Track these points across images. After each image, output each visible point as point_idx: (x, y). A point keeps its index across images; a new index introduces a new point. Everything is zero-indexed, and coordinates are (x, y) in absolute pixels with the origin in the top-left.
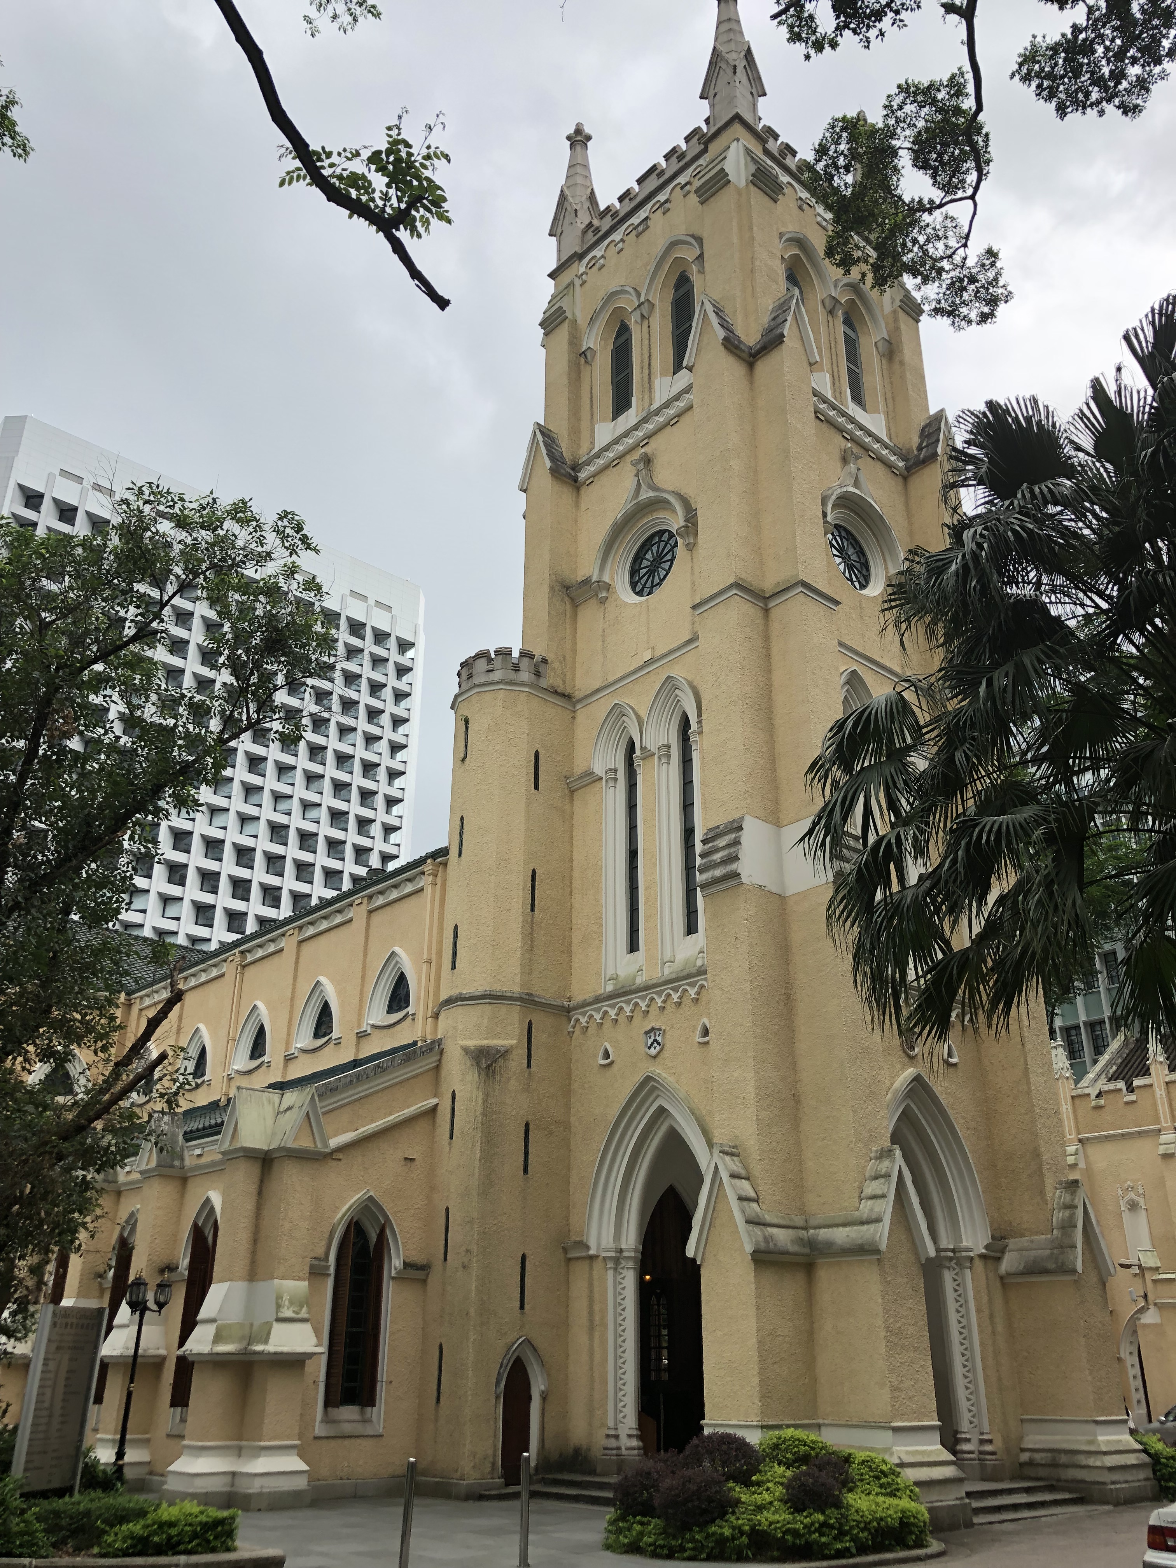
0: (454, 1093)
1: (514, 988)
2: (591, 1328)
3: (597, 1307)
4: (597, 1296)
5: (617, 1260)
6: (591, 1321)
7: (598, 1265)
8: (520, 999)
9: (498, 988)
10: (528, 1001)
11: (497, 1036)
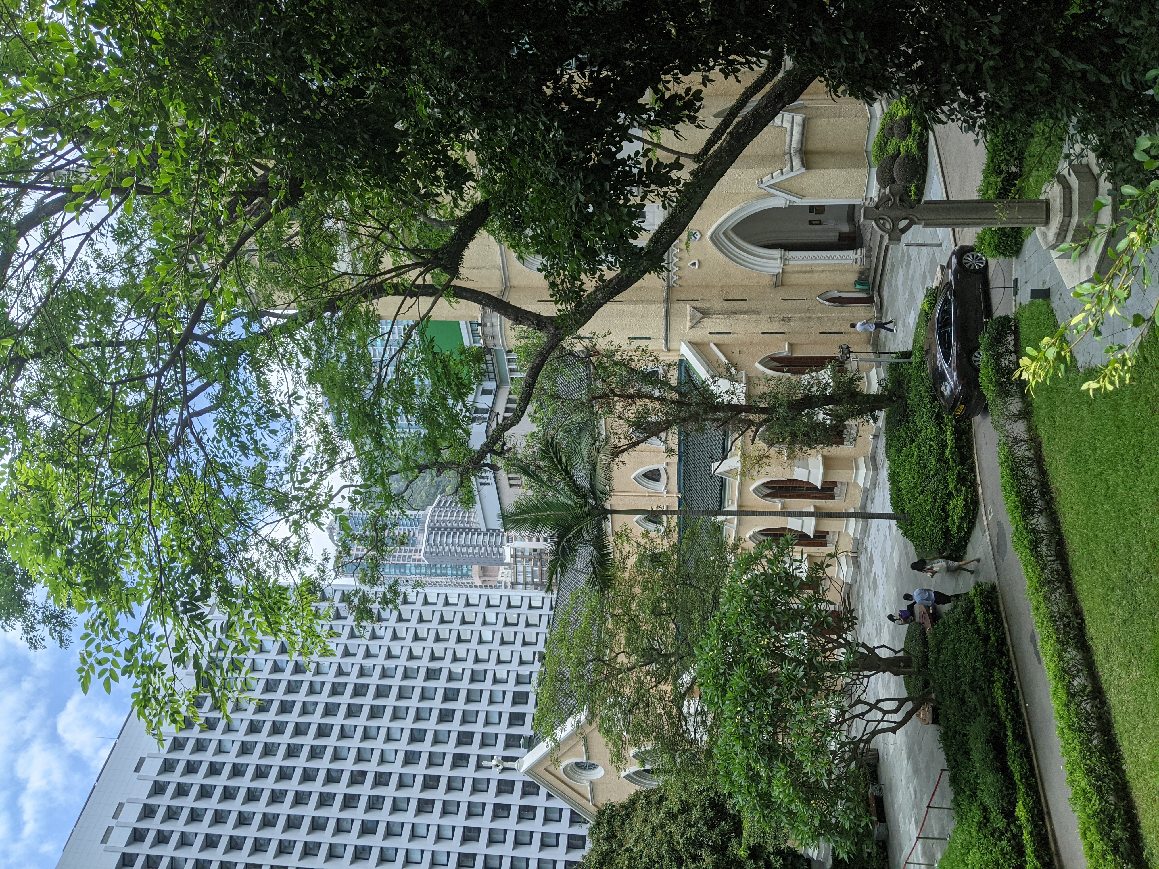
0: (711, 333)
1: (663, 306)
2: (812, 271)
3: (804, 269)
4: (799, 269)
5: (785, 260)
6: (809, 272)
7: (788, 269)
8: (667, 304)
9: (663, 314)
10: (668, 301)
11: (685, 313)
